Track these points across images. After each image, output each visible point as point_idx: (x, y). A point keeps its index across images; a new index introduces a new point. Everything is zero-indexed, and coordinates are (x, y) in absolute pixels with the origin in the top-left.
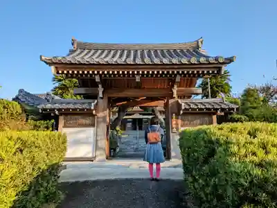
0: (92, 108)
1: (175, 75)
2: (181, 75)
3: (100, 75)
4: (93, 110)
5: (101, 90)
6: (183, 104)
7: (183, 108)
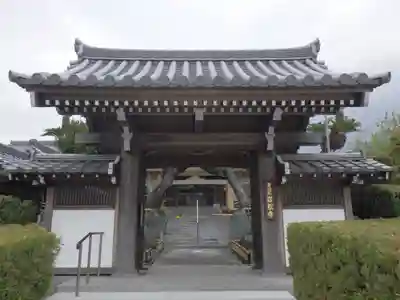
0: (110, 172)
1: (273, 109)
2: (283, 108)
3: (126, 109)
4: (110, 176)
5: (127, 136)
6: (287, 165)
7: (288, 172)
